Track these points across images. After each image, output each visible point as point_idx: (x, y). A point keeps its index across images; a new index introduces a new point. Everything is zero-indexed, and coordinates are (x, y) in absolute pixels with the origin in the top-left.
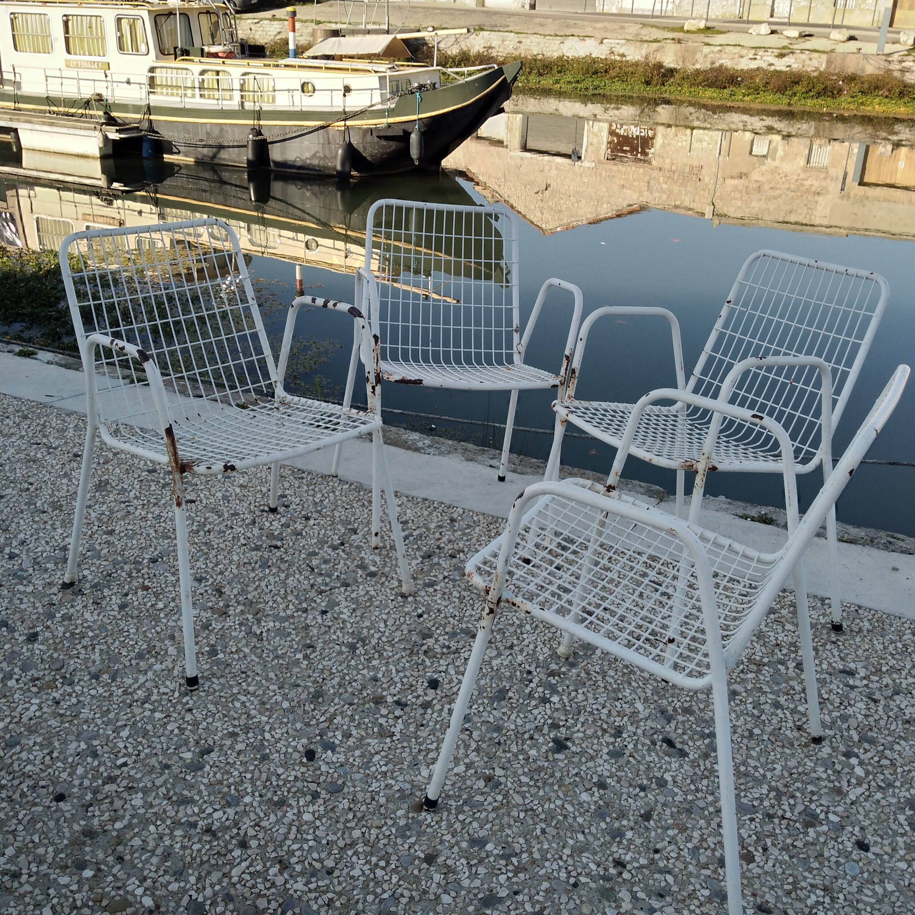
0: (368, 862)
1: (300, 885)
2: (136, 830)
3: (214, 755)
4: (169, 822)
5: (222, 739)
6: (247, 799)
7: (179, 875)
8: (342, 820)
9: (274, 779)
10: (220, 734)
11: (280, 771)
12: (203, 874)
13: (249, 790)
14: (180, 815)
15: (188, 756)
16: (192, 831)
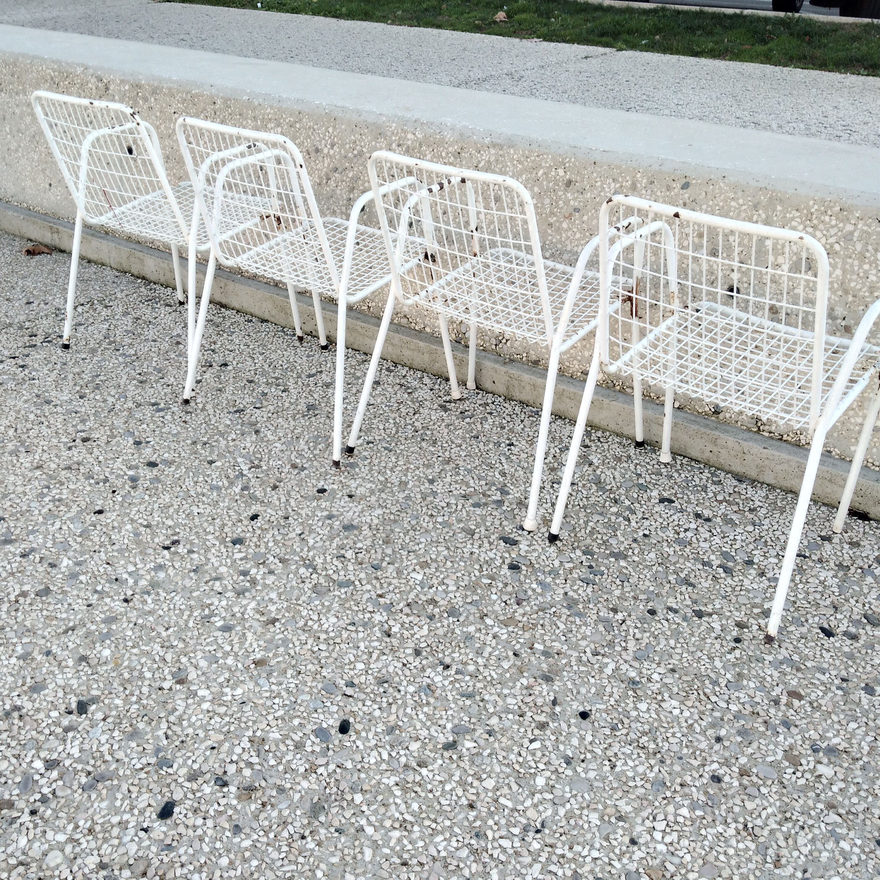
0: (321, 625)
1: (377, 618)
2: (508, 675)
3: (442, 739)
4: (480, 677)
5: (435, 759)
6: (411, 689)
7: (468, 637)
8: (331, 660)
9: (385, 705)
10: (436, 766)
11: (377, 713)
12: (449, 635)
13: (409, 696)
14: (471, 684)
15: (469, 744)
16: (460, 667)
